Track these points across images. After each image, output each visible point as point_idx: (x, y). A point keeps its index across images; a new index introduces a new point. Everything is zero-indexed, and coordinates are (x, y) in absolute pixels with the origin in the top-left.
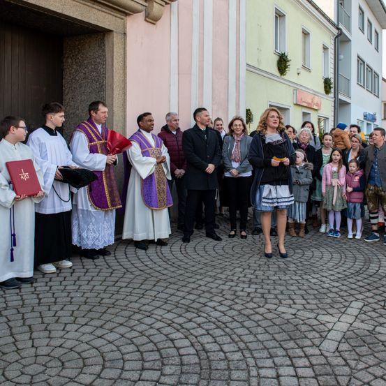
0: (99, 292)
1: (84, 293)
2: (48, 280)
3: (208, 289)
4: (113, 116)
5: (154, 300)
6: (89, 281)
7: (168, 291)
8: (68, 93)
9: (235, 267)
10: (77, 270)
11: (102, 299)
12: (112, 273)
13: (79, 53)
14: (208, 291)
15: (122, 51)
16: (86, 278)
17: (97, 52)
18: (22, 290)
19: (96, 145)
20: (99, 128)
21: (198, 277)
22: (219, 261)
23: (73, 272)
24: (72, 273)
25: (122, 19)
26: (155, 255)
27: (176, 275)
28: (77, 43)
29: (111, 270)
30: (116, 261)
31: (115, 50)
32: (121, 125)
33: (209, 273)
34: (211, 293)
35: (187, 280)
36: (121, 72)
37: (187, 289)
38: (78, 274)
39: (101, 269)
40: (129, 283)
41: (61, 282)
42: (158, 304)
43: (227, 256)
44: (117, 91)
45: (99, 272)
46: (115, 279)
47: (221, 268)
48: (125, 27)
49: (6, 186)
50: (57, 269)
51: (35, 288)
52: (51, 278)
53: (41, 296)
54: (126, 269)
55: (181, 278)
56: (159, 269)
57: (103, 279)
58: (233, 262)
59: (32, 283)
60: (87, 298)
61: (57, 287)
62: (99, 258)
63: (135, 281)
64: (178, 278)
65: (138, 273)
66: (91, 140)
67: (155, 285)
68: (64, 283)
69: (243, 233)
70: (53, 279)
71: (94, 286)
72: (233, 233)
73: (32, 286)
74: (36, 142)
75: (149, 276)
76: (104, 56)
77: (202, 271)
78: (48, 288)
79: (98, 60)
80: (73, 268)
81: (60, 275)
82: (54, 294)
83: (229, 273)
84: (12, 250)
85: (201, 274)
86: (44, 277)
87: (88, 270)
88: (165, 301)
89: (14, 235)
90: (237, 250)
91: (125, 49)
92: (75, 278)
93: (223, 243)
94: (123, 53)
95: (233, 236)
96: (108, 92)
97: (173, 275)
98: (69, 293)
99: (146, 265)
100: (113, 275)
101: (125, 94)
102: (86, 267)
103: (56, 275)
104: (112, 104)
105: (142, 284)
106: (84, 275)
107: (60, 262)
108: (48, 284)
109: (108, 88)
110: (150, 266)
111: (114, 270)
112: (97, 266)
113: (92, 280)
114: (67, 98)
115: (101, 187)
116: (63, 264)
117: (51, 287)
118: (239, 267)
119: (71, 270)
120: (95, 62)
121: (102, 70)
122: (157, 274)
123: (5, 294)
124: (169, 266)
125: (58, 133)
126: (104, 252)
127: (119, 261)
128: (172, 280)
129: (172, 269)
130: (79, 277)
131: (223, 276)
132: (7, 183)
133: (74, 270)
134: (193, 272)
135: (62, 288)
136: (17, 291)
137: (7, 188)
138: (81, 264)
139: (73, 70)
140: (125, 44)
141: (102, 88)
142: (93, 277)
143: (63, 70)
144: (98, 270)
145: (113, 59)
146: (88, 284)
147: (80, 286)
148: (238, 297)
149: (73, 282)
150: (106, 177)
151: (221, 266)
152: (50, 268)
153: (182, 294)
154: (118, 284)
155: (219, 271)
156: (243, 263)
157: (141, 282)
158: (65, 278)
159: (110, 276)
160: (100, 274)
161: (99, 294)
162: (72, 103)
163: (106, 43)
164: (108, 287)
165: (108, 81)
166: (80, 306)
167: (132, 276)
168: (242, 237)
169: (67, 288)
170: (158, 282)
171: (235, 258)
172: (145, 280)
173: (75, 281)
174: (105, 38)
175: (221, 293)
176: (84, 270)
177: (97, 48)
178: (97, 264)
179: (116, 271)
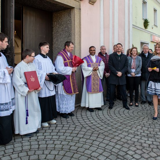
0: (69, 141)
1: (62, 141)
3: (126, 141)
5: (98, 148)
6: (64, 133)
7: (104, 141)
8: (55, 38)
10: (58, 125)
11: (71, 146)
12: (75, 128)
13: (59, 19)
14: (126, 143)
15: (79, 17)
16: (63, 131)
17: (68, 18)
18: (31, 138)
19: (67, 62)
20: (69, 54)
23: (57, 127)
24: (56, 127)
25: (79, 2)
27: (107, 130)
28: (59, 15)
29: (74, 126)
30: (77, 120)
32: (78, 52)
34: (128, 144)
37: (115, 141)
38: (59, 128)
39: (70, 125)
42: (100, 151)
44: (77, 36)
46: (77, 132)
48: (80, 6)
53: (40, 143)
55: (110, 132)
56: (98, 125)
57: (70, 131)
60: (63, 145)
61: (48, 137)
62: (69, 118)
65: (88, 128)
66: (65, 60)
67: (97, 137)
68: (52, 134)
70: (47, 131)
71: (67, 136)
73: (36, 136)
74: (37, 61)
75: (94, 130)
79: (68, 22)
81: (50, 128)
82: (46, 141)
84: (27, 118)
87: (64, 125)
88: (104, 149)
89: (27, 111)
92: (57, 131)
96: (73, 37)
98: (54, 141)
101: (80, 37)
102: (63, 123)
103: (48, 128)
105: (91, 136)
106: (62, 129)
108: (44, 134)
109: (73, 35)
111: (76, 126)
112: (68, 123)
115: (69, 83)
116: (52, 122)
119: (55, 125)
121: (70, 27)
126: (71, 114)
127: (79, 119)
128: (106, 134)
130: (59, 130)
132: (24, 84)
135: (51, 137)
137: (24, 86)
138: (60, 121)
139: (57, 27)
140: (80, 14)
141: (70, 35)
142: (66, 130)
143: (52, 27)
144: (68, 126)
147: (60, 136)
148: (144, 147)
150: (72, 78)
152: (46, 125)
153: (113, 144)
154: (78, 136)
157: (90, 134)
158: (52, 130)
159: (74, 130)
160: (70, 128)
161: (69, 142)
162: (57, 43)
163: (72, 14)
164: (73, 137)
165: (72, 32)
166: (59, 151)
167: (85, 130)
168: (136, 106)
170: (99, 135)
172: (92, 133)
173: (57, 133)
174: (71, 12)
175: (134, 144)
176: (62, 126)
177: (68, 16)
178: (68, 121)
179: (77, 127)
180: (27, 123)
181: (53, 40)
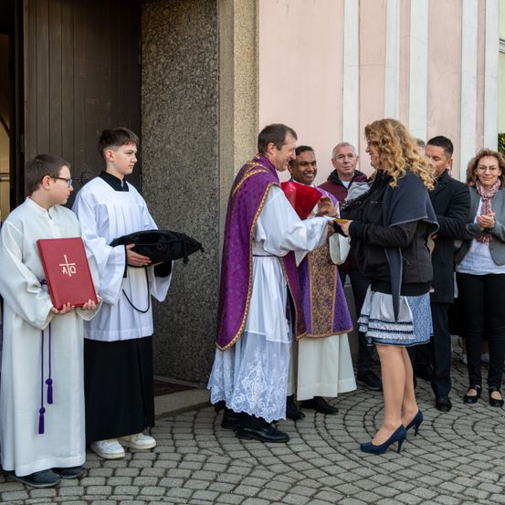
0: (204, 503)
1: (176, 503)
2: (109, 472)
4: (233, 153)
6: (185, 480)
8: (151, 110)
9: (482, 470)
10: (163, 456)
12: (229, 465)
13: (170, 32)
15: (249, 23)
16: (180, 473)
18: (62, 492)
21: (402, 486)
22: (446, 454)
23: (156, 460)
24: (154, 461)
26: (313, 431)
27: (355, 477)
28: (166, 12)
29: (225, 460)
31: (236, 22)
33: (425, 479)
35: (379, 490)
36: (249, 66)
38: (165, 464)
39: (209, 456)
40: (262, 489)
41: (133, 478)
43: (463, 443)
45: (205, 462)
46: (235, 479)
47: (450, 470)
49: (36, 286)
50: (127, 450)
51: (86, 487)
52: (115, 470)
54: (257, 458)
55: (367, 484)
56: (321, 462)
57: (211, 476)
58: (475, 456)
59: (80, 478)
61: (124, 489)
63: (273, 484)
64: (360, 483)
65: (279, 468)
68: (139, 481)
69: (496, 395)
70: (119, 472)
71: (195, 491)
72: (474, 393)
73: (80, 485)
74: (89, 202)
75: (301, 477)
76: (216, 35)
77: (409, 473)
78: (108, 490)
79: (205, 45)
80: (157, 450)
81: (132, 464)
82: (118, 501)
83: (467, 482)
84: (42, 411)
85: (408, 480)
86: (102, 466)
87: (183, 455)
89: (48, 382)
90: (484, 430)
91: (255, 19)
92: (160, 472)
93: (452, 415)
94: (251, 28)
95: (474, 400)
96: (224, 106)
97: (349, 477)
98: (148, 502)
99: (296, 453)
100: (230, 470)
102: (181, 450)
103: (124, 464)
104: (232, 129)
105: (287, 493)
106: (177, 467)
107: (134, 437)
108: (110, 482)
110: (303, 455)
111: (233, 459)
112: (200, 449)
113: (190, 477)
114: (149, 120)
116: (139, 442)
117: (114, 487)
118: (489, 470)
119: (153, 456)
120: (199, 48)
121: (212, 65)
122: (316, 473)
123: (30, 498)
124: (340, 457)
125: (128, 184)
128: (347, 488)
129: (348, 465)
130: (167, 470)
131: (455, 488)
132: (37, 282)
133: (158, 454)
134: (390, 474)
135: (135, 490)
136: (52, 492)
138: (171, 442)
142: (193, 471)
143: (141, 67)
144: (202, 458)
145: (232, 40)
146: (182, 487)
147: (168, 489)
149: (156, 480)
151: (450, 464)
152: (113, 448)
154: (240, 490)
155: (447, 476)
156: (496, 462)
157: (285, 487)
158: (141, 470)
159: (225, 472)
160: (207, 466)
162: (158, 131)
164: (221, 493)
165: (223, 85)
168: (493, 402)
169: (145, 491)
170: (319, 490)
171: (479, 449)
172: (294, 485)
173: (160, 479)
176: (177, 457)
177: (203, 21)
178: (202, 444)
179: (237, 462)
180: (41, 430)
181: (144, 120)
